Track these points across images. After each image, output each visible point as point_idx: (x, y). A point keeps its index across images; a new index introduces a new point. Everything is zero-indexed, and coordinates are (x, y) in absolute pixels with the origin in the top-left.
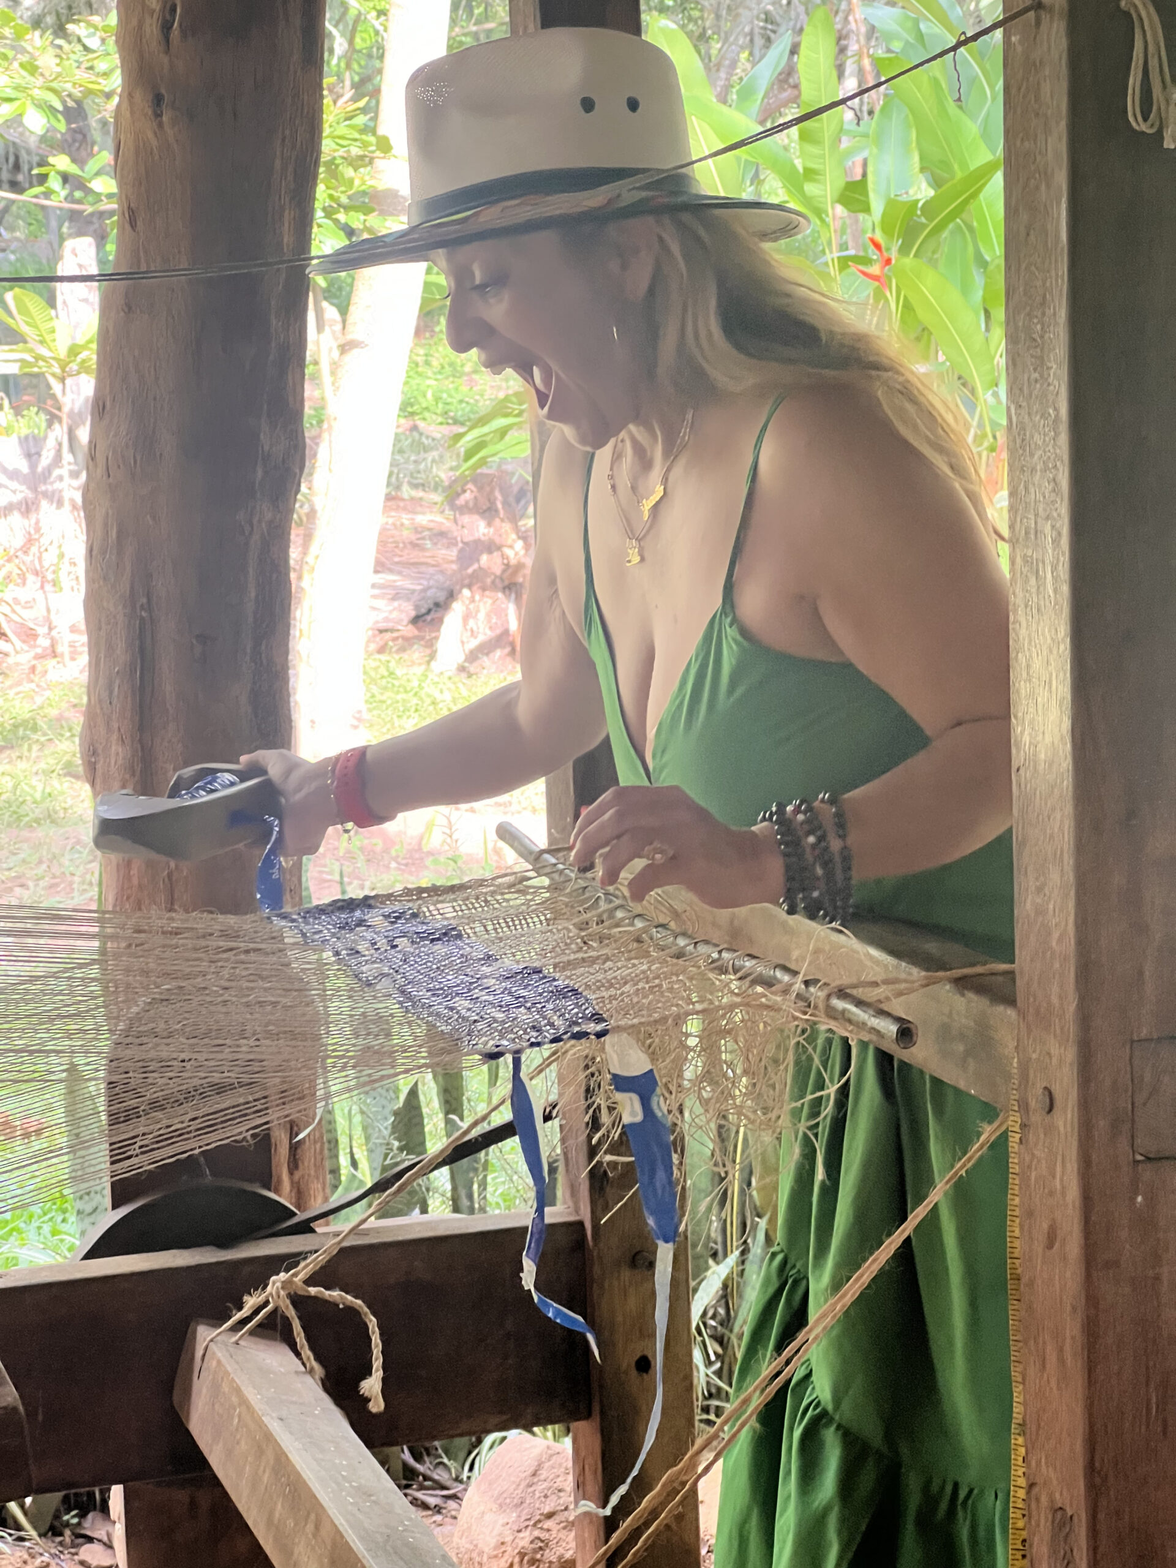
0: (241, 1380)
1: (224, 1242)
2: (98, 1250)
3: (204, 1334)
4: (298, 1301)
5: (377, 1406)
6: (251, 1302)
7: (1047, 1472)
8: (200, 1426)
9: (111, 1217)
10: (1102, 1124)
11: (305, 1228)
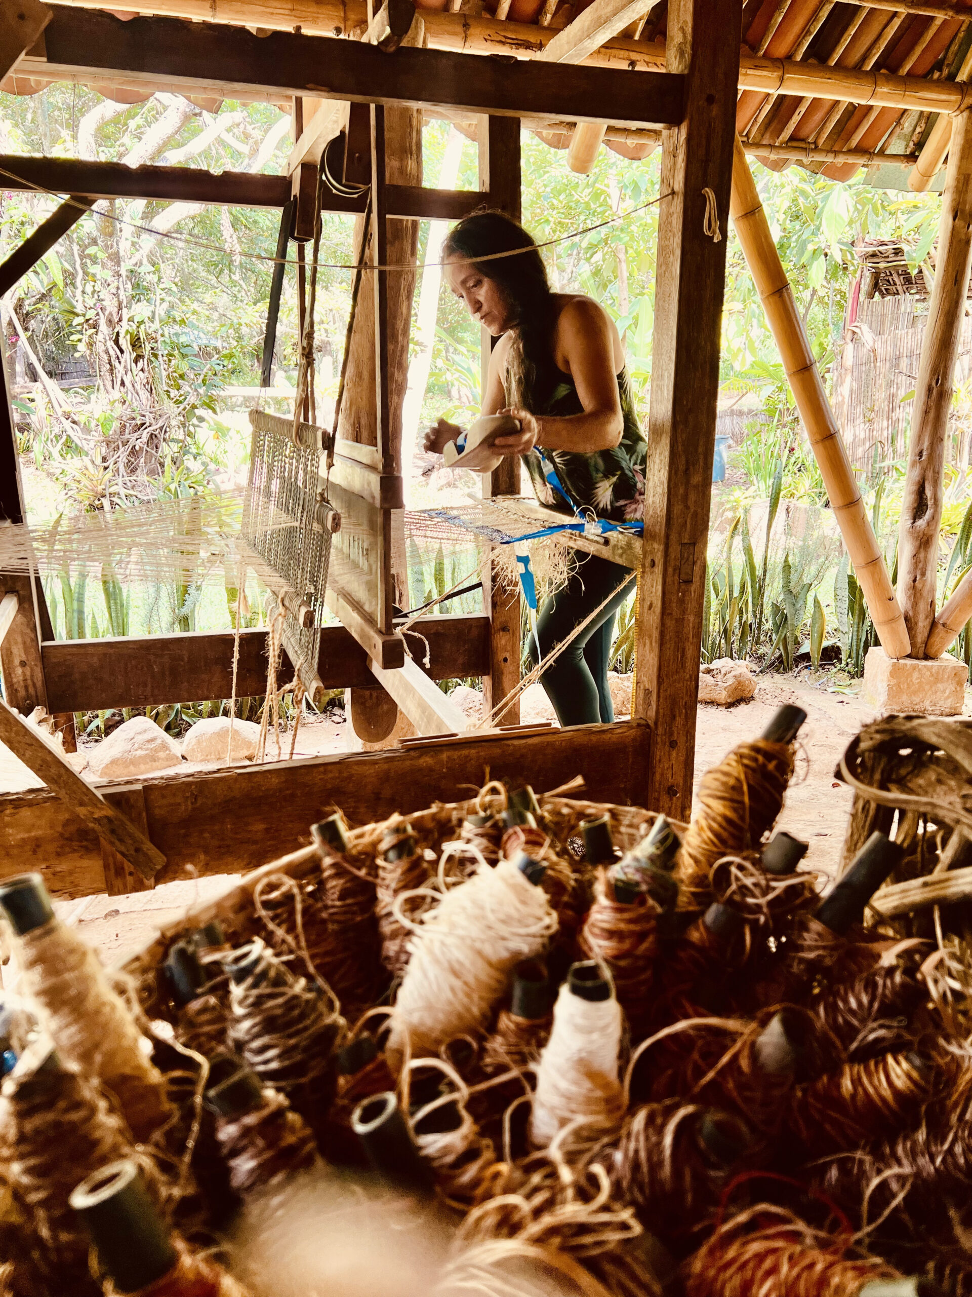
4: (404, 634)
5: (428, 666)
7: (643, 678)
10: (670, 570)
11: (406, 616)
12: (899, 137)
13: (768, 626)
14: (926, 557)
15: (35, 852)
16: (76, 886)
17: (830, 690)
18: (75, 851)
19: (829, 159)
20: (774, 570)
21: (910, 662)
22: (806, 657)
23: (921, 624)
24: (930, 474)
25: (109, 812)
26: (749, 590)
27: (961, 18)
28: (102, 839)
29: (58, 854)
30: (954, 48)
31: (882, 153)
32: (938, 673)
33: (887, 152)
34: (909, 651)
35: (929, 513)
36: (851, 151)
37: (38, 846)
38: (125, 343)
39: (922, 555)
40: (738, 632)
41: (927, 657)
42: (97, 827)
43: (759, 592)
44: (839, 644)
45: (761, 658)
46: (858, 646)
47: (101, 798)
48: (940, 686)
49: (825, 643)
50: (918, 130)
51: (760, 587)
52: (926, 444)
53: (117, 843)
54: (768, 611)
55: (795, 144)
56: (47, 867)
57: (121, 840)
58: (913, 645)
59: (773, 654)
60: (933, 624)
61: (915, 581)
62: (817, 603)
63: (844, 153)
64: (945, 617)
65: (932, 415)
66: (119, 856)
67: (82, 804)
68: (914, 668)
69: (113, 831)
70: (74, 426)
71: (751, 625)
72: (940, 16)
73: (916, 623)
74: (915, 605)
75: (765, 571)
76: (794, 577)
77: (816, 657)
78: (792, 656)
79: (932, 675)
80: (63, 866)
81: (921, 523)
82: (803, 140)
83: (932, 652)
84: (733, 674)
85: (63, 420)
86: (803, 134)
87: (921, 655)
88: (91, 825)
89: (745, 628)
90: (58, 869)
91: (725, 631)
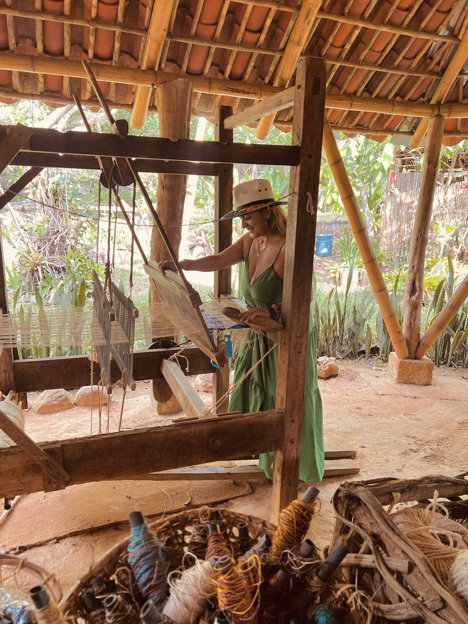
0: (170, 368)
1: (167, 348)
2: (151, 348)
3: (165, 361)
4: (177, 357)
5: (188, 371)
6: (171, 357)
7: (281, 392)
8: (164, 373)
9: (153, 344)
10: (292, 348)
11: (178, 346)
12: (406, 124)
13: (346, 337)
14: (416, 314)
15: (13, 474)
16: (31, 488)
17: (375, 368)
18: (31, 473)
19: (374, 134)
20: (349, 311)
21: (408, 361)
22: (363, 352)
23: (413, 343)
24: (418, 276)
25: (46, 457)
26: (338, 320)
27: (432, 77)
28: (43, 469)
29: (23, 475)
30: (430, 88)
31: (398, 131)
32: (420, 366)
33: (400, 131)
34: (408, 355)
35: (417, 293)
36: (383, 131)
37: (15, 472)
38: (50, 195)
39: (414, 313)
40: (332, 339)
41: (416, 358)
42: (40, 464)
43: (342, 322)
44: (378, 346)
45: (343, 352)
46: (387, 348)
47: (43, 451)
48: (422, 372)
49: (372, 346)
50: (414, 122)
51: (343, 319)
52: (416, 263)
53: (50, 471)
54: (346, 330)
55: (358, 127)
56: (18, 481)
57: (51, 469)
58: (410, 353)
59: (348, 350)
60: (419, 343)
61: (410, 324)
62: (369, 328)
63: (381, 131)
64: (424, 341)
65: (418, 250)
66: (50, 476)
67: (35, 454)
68: (410, 363)
69: (48, 466)
70: (25, 232)
71: (338, 337)
72: (423, 77)
73: (411, 343)
74: (411, 335)
75: (345, 313)
76: (358, 316)
77: (367, 352)
78: (357, 351)
79: (418, 367)
80: (25, 480)
81: (414, 298)
82: (362, 126)
83: (418, 356)
84: (328, 364)
85: (20, 229)
86: (362, 123)
87: (413, 357)
88: (38, 463)
89: (336, 338)
90: (23, 481)
91: (326, 340)
